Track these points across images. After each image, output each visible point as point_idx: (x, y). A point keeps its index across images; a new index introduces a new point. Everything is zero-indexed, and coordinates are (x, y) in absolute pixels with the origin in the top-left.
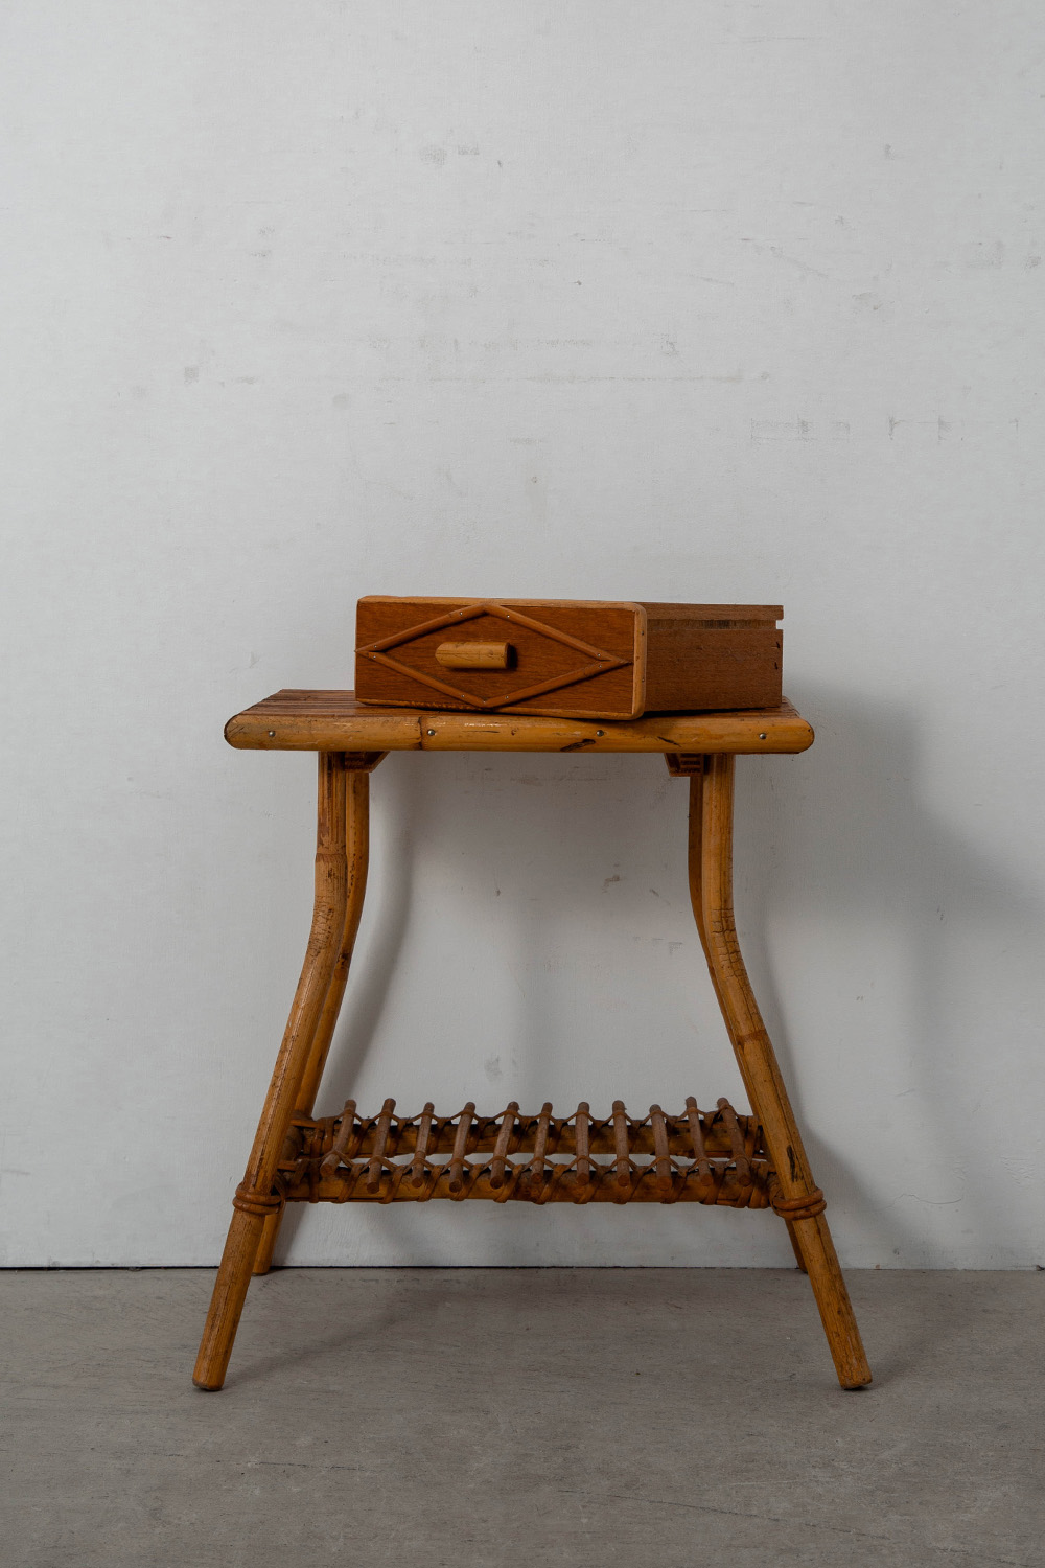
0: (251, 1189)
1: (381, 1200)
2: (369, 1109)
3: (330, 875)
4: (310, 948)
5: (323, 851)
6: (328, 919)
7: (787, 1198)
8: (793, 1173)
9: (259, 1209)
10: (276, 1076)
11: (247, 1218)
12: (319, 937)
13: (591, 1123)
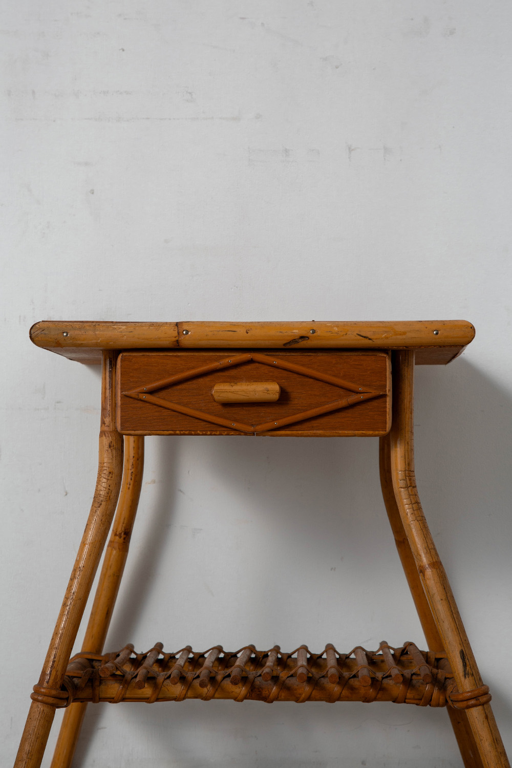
0: (45, 685)
1: (147, 700)
2: (143, 645)
3: (110, 446)
4: (94, 501)
5: (106, 429)
6: (108, 480)
7: (460, 691)
8: (465, 671)
9: (51, 700)
10: (66, 598)
11: (41, 707)
12: (101, 493)
13: (309, 656)
